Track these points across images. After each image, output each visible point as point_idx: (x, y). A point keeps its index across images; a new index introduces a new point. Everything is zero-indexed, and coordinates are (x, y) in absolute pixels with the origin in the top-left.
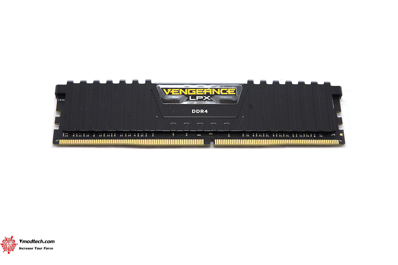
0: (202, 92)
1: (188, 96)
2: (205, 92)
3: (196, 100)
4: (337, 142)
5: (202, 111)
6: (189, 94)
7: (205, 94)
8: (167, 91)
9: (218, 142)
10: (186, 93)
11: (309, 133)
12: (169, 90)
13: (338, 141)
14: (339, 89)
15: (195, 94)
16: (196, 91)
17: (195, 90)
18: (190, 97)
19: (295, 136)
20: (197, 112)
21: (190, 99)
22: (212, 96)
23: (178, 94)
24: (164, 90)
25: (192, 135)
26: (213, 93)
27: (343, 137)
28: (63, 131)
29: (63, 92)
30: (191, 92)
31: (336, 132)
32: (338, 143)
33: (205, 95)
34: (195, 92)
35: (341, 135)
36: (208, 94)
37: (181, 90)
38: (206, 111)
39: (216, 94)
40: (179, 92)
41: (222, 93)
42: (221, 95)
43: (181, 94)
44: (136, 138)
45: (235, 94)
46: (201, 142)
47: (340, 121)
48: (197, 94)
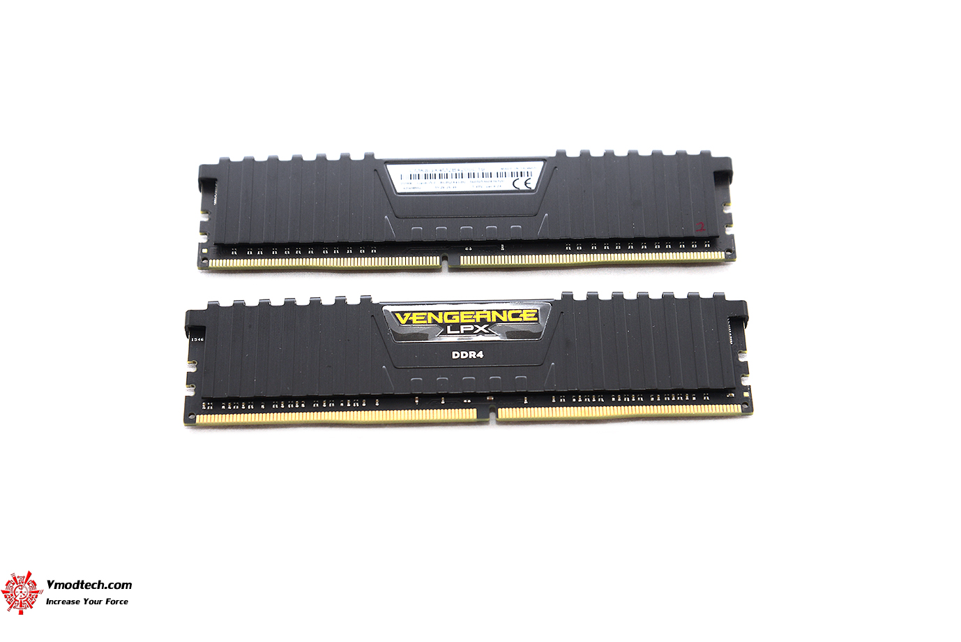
0: (471, 317)
1: (444, 325)
2: (478, 318)
3: (460, 334)
4: (737, 408)
5: (472, 354)
6: (447, 321)
7: (478, 320)
8: (403, 317)
9: (504, 413)
10: (440, 321)
11: (682, 392)
12: (407, 315)
13: (739, 406)
14: (742, 305)
15: (457, 321)
16: (459, 315)
17: (458, 313)
18: (449, 327)
19: (656, 398)
20: (462, 357)
21: (449, 332)
22: (491, 324)
23: (425, 322)
24: (398, 315)
25: (455, 401)
26: (494, 320)
27: (750, 399)
28: (203, 398)
29: (201, 324)
30: (450, 317)
31: (734, 388)
32: (740, 411)
33: (477, 324)
34: (457, 318)
35: (746, 394)
36: (483, 321)
37: (430, 315)
38: (481, 355)
39: (499, 320)
40: (426, 318)
41: (511, 319)
42: (508, 322)
43: (430, 321)
44: (345, 409)
45: (536, 319)
46: (471, 414)
47: (744, 369)
48: (463, 321)
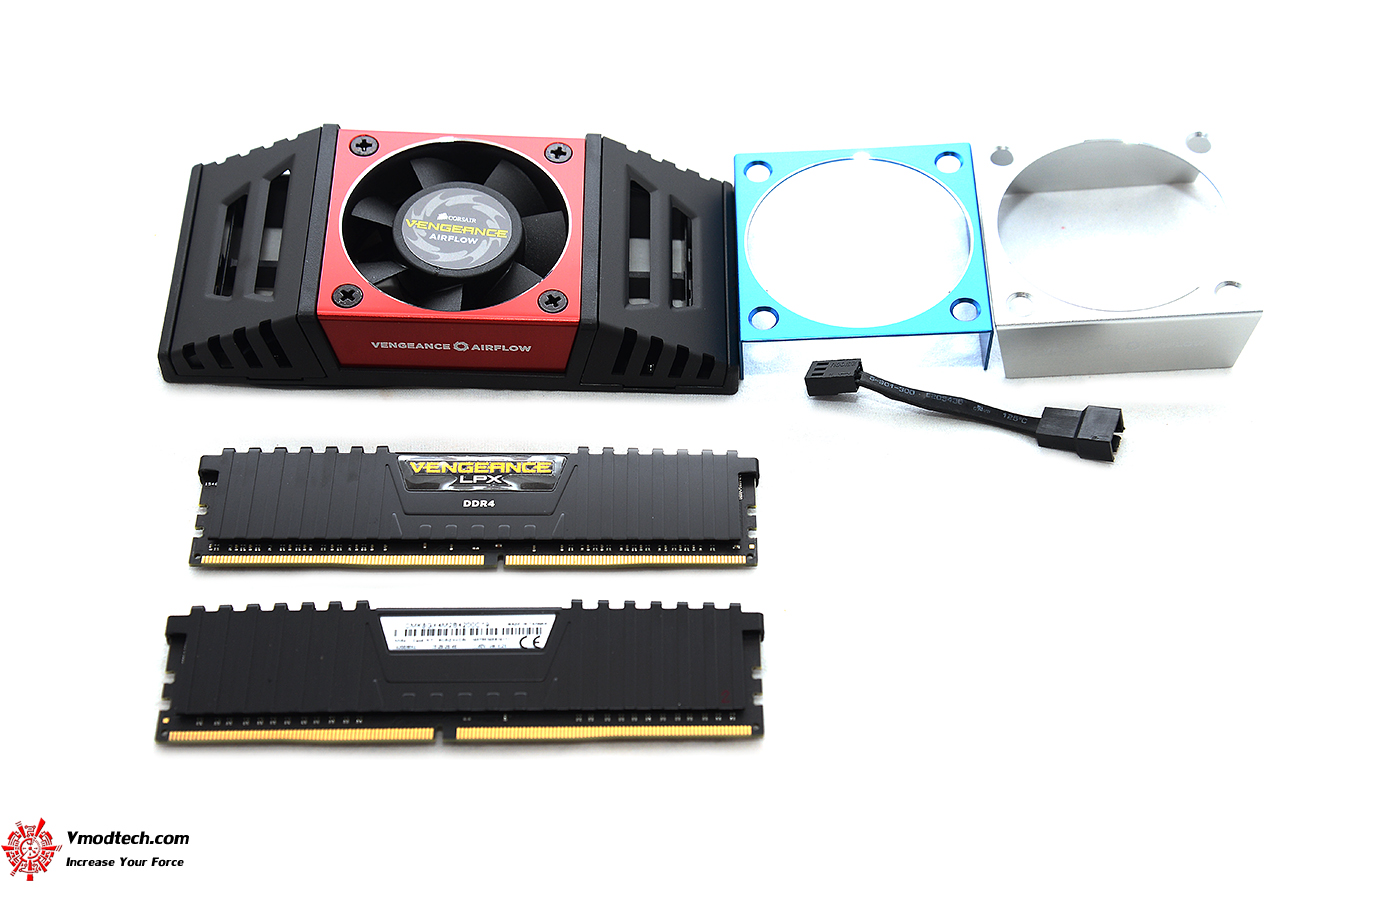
0: (484, 468)
1: (458, 475)
3: (473, 483)
4: (741, 560)
5: (484, 503)
6: (460, 471)
8: (417, 467)
9: (511, 560)
10: (454, 471)
11: (689, 543)
13: (744, 557)
14: (753, 462)
15: (470, 471)
16: (473, 466)
17: (471, 464)
18: (462, 477)
19: (663, 549)
20: (473, 505)
21: (462, 481)
22: (505, 475)
23: (438, 472)
24: (412, 464)
25: (463, 546)
26: (508, 471)
27: (755, 550)
28: (209, 539)
29: (214, 468)
30: (464, 468)
31: (741, 541)
32: (745, 562)
33: (492, 474)
34: (471, 468)
35: (752, 546)
36: (497, 472)
37: (445, 465)
38: (492, 504)
39: (513, 471)
40: (439, 468)
41: (525, 471)
42: (521, 473)
43: (444, 471)
44: (353, 553)
45: (549, 471)
46: (479, 560)
47: (752, 523)
48: (477, 471)
